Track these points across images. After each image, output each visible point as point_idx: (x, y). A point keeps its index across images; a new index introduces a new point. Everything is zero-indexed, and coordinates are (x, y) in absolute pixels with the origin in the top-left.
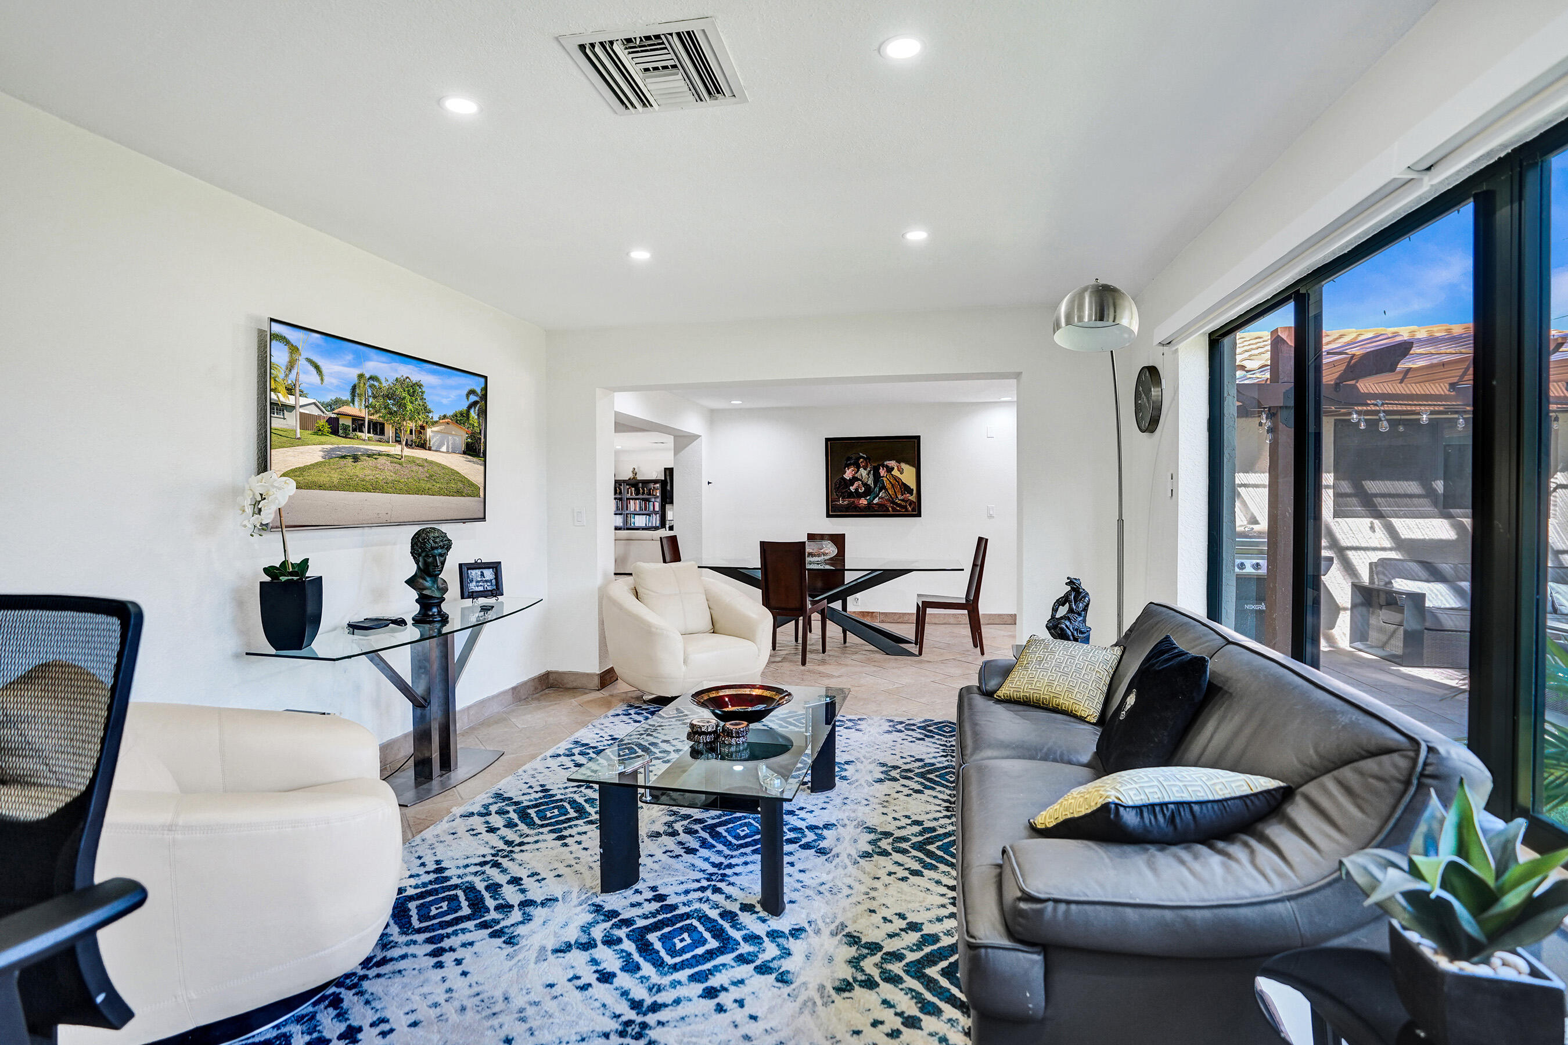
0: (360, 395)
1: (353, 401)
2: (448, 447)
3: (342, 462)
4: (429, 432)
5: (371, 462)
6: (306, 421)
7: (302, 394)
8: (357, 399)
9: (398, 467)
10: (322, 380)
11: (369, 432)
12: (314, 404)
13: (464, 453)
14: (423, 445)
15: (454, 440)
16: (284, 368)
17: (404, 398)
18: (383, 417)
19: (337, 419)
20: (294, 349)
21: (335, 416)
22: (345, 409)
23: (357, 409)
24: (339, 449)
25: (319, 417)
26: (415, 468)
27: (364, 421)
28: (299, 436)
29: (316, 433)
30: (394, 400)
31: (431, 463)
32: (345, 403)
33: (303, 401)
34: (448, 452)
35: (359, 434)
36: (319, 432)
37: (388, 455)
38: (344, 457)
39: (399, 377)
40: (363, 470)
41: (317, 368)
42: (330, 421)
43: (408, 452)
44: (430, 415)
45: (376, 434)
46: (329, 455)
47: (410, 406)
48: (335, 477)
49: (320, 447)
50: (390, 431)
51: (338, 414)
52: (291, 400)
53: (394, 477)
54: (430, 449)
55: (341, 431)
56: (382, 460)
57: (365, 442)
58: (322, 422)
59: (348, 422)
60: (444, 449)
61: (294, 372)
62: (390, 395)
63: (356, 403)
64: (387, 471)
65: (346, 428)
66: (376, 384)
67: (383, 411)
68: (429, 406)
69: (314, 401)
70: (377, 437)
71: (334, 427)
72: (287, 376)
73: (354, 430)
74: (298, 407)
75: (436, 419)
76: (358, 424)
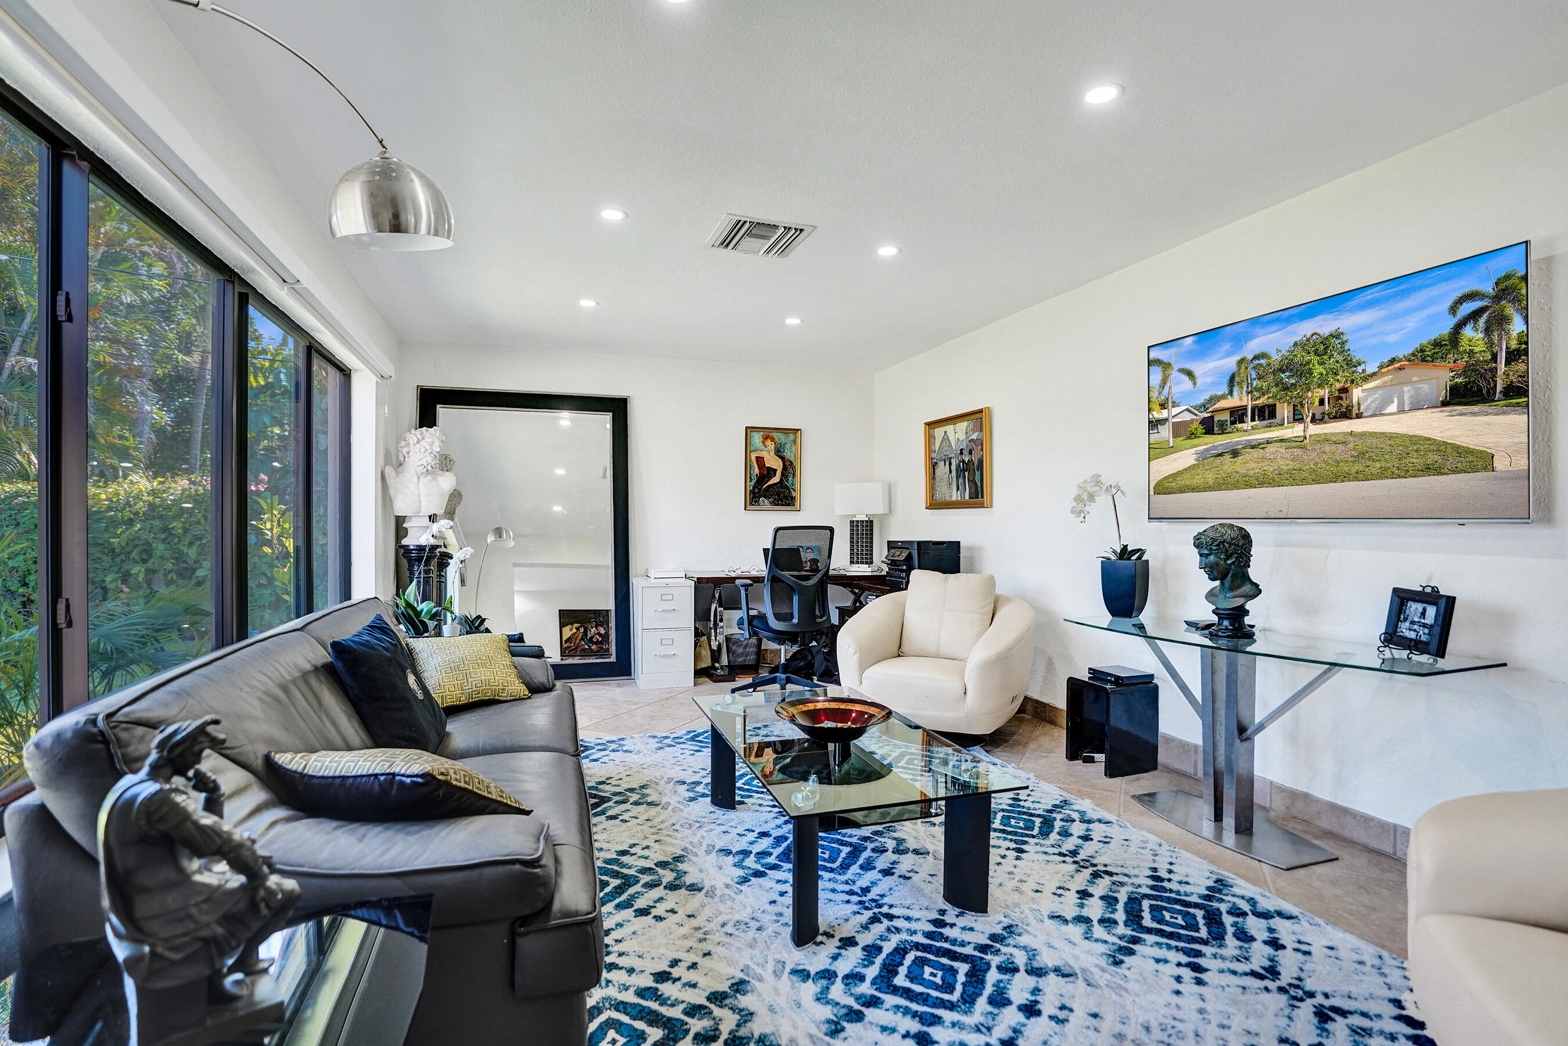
0: (1240, 383)
1: (1231, 393)
2: (1401, 404)
3: (1218, 460)
4: (1357, 393)
5: (1256, 453)
6: (1179, 429)
7: (1175, 405)
8: (1236, 389)
9: (1297, 451)
10: (1195, 384)
11: (1253, 420)
12: (1187, 410)
13: (1445, 404)
14: (1346, 414)
15: (1417, 390)
16: (1157, 387)
17: (1308, 363)
18: (1274, 397)
19: (1212, 417)
20: (1166, 366)
21: (1209, 415)
22: (1222, 404)
23: (1240, 399)
24: (1214, 448)
25: (1192, 421)
26: (1327, 449)
27: (1246, 409)
28: (1171, 445)
29: (1189, 438)
30: (1291, 370)
31: (1363, 435)
32: (1223, 397)
33: (1175, 411)
34: (1401, 411)
35: (1239, 426)
36: (1192, 435)
37: (1282, 441)
38: (1220, 455)
39: (1297, 339)
40: (1248, 464)
41: (1190, 374)
42: (1203, 422)
43: (1314, 429)
44: (1360, 369)
45: (1264, 419)
46: (1203, 457)
47: (1318, 370)
48: (1210, 477)
49: (1193, 450)
50: (1284, 411)
51: (1212, 412)
52: (1164, 414)
53: (1292, 465)
54: (1359, 416)
55: (1216, 429)
56: (1271, 448)
57: (1251, 432)
58: (1196, 425)
59: (1226, 416)
60: (1393, 408)
61: (1167, 388)
62: (1287, 366)
63: (1235, 393)
64: (1281, 459)
65: (1222, 424)
66: (1262, 361)
67: (1274, 390)
68: (1357, 356)
69: (1187, 407)
70: (1265, 423)
71: (1209, 426)
72: (1160, 393)
73: (1233, 423)
74: (1171, 417)
75: (1371, 368)
76: (1238, 415)
